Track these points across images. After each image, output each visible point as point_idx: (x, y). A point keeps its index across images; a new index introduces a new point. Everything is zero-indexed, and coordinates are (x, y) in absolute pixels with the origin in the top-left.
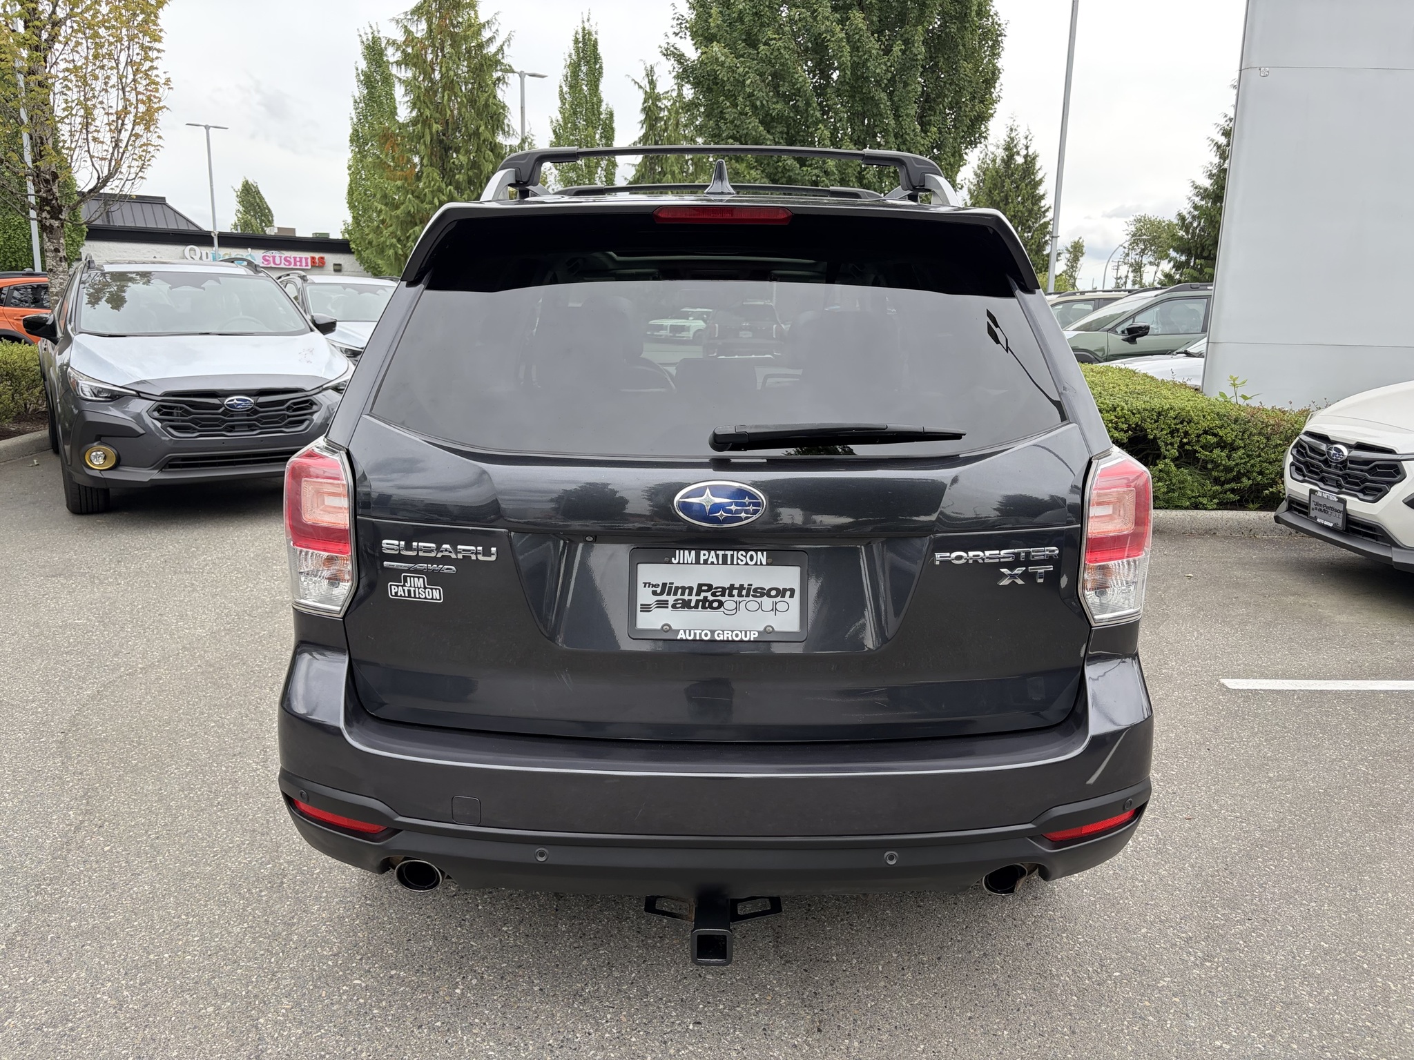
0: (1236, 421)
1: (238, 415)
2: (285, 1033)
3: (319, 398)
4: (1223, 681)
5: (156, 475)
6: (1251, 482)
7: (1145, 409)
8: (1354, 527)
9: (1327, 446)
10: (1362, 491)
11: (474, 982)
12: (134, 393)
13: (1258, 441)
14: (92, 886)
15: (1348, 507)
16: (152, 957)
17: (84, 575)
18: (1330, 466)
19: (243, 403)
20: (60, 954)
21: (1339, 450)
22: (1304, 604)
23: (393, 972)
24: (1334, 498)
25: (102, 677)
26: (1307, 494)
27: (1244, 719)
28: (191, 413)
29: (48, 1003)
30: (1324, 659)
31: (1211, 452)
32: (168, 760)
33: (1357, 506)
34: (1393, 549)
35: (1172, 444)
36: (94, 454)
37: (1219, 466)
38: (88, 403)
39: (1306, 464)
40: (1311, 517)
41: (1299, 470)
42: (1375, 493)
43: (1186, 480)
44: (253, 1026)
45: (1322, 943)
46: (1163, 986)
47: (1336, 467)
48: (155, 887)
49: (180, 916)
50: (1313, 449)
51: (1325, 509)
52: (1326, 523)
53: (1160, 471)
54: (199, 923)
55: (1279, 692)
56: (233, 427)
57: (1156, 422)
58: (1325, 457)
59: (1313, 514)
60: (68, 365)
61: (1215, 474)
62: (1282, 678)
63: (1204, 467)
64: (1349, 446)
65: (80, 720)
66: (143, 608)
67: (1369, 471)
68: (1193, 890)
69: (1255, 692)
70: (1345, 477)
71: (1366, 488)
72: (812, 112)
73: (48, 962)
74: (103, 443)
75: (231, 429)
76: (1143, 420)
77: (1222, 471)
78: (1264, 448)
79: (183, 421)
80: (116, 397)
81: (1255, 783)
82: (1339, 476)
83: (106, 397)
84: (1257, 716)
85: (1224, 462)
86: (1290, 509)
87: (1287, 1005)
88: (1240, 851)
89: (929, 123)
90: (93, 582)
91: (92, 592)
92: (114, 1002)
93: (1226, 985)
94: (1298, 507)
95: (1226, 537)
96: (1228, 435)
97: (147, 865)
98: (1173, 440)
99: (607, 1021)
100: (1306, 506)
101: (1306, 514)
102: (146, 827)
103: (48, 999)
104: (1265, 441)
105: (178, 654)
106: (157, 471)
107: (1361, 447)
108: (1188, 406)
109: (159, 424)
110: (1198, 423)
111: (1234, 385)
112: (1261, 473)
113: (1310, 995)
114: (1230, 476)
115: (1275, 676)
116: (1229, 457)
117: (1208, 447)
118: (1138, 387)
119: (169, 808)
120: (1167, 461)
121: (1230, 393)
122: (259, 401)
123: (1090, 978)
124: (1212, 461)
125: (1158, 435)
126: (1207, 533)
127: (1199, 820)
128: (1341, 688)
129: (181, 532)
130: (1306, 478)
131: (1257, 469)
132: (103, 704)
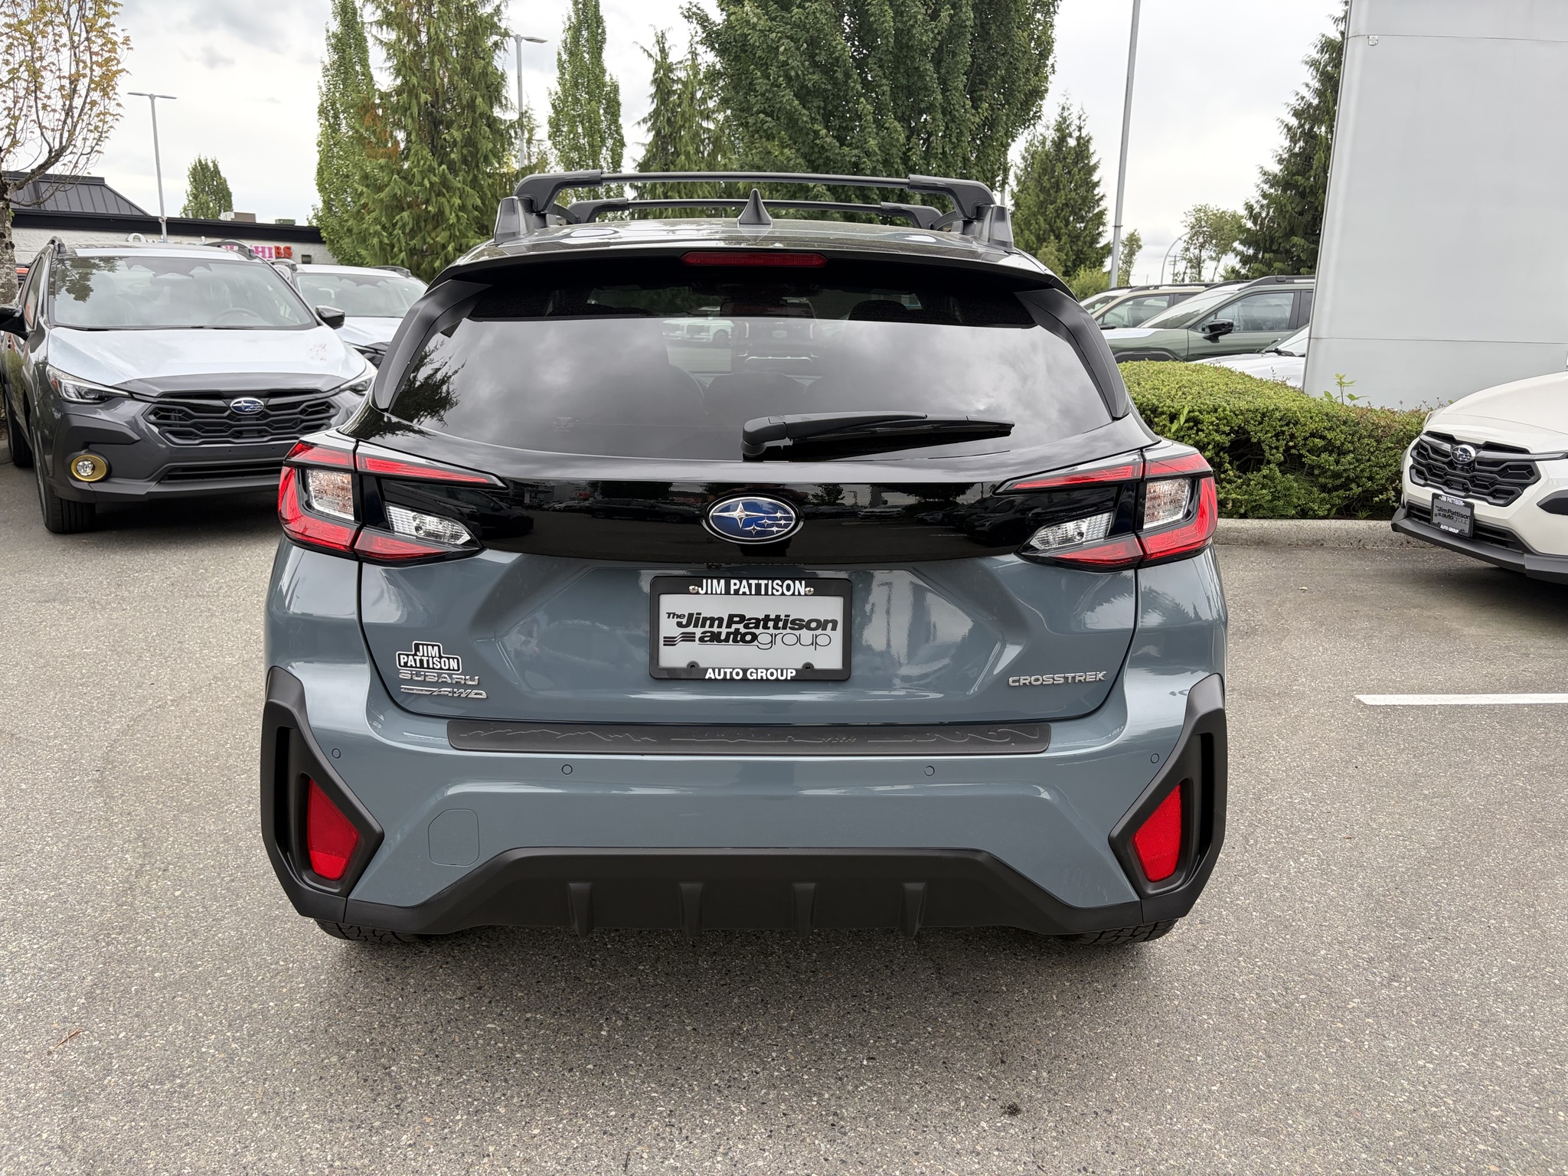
0: (1345, 423)
1: (246, 419)
2: (424, 1081)
3: (336, 400)
4: (1358, 697)
5: (154, 488)
6: (1360, 489)
7: (1248, 410)
8: (1483, 534)
9: (1452, 447)
10: (1493, 494)
11: (620, 1023)
12: (126, 393)
13: (1368, 444)
14: (169, 934)
15: (1475, 512)
16: (255, 1006)
17: (81, 600)
18: (1455, 468)
19: (252, 406)
20: (149, 1007)
21: (1465, 451)
22: (1429, 617)
23: (529, 1015)
24: (1460, 502)
25: (128, 710)
26: (1431, 500)
27: (1387, 736)
28: (193, 417)
29: (148, 1059)
30: (1459, 672)
31: (1318, 456)
32: (226, 798)
33: (1486, 511)
34: (1526, 555)
35: (1277, 448)
36: (81, 464)
37: (1326, 472)
38: (72, 406)
39: (1429, 468)
40: (1434, 524)
41: (1419, 473)
42: (1507, 496)
43: (1292, 487)
44: (386, 1074)
45: (1509, 960)
46: (1353, 1008)
47: (1462, 470)
48: (242, 932)
49: (277, 963)
50: (1436, 450)
51: (1450, 514)
52: (1451, 530)
53: (1264, 477)
54: (301, 968)
55: (1418, 707)
56: (241, 432)
57: (1260, 424)
58: (1449, 459)
59: (1435, 520)
60: (45, 363)
61: (1322, 480)
62: (1419, 693)
63: (1310, 473)
64: (1477, 447)
65: (114, 757)
66: (158, 635)
67: (1501, 473)
68: (1366, 910)
69: (1394, 707)
70: (1472, 480)
71: (1496, 491)
72: (852, 84)
73: (137, 1016)
74: (90, 452)
75: (238, 435)
76: (1247, 421)
77: (1330, 477)
78: (1375, 451)
79: (181, 426)
80: (105, 398)
81: (1411, 801)
82: (1465, 478)
83: (94, 399)
84: (1400, 732)
85: (1332, 468)
86: (1408, 516)
87: (1485, 1023)
88: (1408, 869)
89: (980, 99)
90: (94, 608)
91: (95, 618)
92: (222, 1056)
93: (1418, 1004)
94: (1417, 512)
95: (1334, 549)
96: (1337, 437)
97: (228, 910)
98: (1278, 444)
99: (773, 1060)
100: (1429, 512)
101: (1429, 521)
102: (218, 870)
103: (148, 1054)
104: (1375, 444)
105: (210, 684)
106: (154, 483)
107: (1490, 446)
108: (1294, 406)
109: (156, 430)
110: (1305, 425)
111: (1341, 384)
112: (1370, 478)
113: (1506, 1011)
114: (1338, 482)
115: (1412, 691)
116: (1337, 462)
117: (1316, 451)
118: (1240, 386)
119: (238, 849)
120: (1272, 466)
121: (1335, 393)
122: (269, 403)
123: (1276, 1002)
124: (1319, 467)
125: (1262, 438)
126: (1314, 544)
127: (1360, 839)
128: (1483, 702)
129: (183, 552)
130: (1429, 482)
131: (1366, 474)
132: (137, 739)
